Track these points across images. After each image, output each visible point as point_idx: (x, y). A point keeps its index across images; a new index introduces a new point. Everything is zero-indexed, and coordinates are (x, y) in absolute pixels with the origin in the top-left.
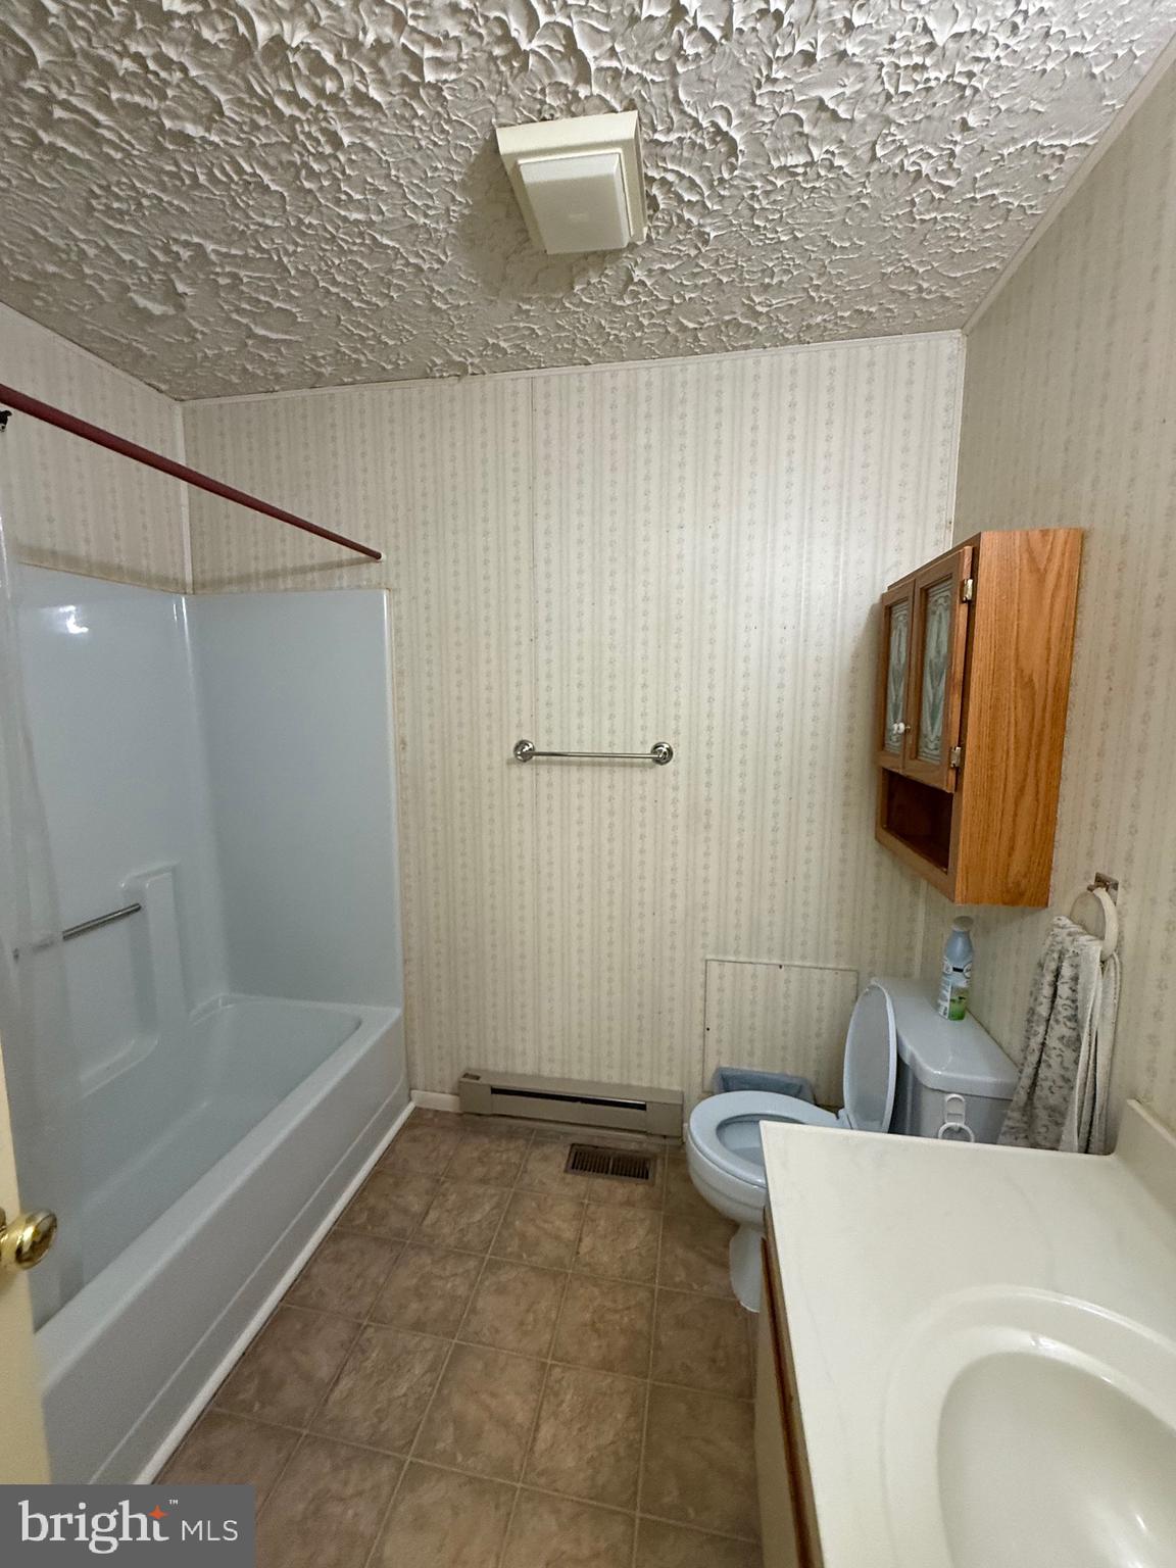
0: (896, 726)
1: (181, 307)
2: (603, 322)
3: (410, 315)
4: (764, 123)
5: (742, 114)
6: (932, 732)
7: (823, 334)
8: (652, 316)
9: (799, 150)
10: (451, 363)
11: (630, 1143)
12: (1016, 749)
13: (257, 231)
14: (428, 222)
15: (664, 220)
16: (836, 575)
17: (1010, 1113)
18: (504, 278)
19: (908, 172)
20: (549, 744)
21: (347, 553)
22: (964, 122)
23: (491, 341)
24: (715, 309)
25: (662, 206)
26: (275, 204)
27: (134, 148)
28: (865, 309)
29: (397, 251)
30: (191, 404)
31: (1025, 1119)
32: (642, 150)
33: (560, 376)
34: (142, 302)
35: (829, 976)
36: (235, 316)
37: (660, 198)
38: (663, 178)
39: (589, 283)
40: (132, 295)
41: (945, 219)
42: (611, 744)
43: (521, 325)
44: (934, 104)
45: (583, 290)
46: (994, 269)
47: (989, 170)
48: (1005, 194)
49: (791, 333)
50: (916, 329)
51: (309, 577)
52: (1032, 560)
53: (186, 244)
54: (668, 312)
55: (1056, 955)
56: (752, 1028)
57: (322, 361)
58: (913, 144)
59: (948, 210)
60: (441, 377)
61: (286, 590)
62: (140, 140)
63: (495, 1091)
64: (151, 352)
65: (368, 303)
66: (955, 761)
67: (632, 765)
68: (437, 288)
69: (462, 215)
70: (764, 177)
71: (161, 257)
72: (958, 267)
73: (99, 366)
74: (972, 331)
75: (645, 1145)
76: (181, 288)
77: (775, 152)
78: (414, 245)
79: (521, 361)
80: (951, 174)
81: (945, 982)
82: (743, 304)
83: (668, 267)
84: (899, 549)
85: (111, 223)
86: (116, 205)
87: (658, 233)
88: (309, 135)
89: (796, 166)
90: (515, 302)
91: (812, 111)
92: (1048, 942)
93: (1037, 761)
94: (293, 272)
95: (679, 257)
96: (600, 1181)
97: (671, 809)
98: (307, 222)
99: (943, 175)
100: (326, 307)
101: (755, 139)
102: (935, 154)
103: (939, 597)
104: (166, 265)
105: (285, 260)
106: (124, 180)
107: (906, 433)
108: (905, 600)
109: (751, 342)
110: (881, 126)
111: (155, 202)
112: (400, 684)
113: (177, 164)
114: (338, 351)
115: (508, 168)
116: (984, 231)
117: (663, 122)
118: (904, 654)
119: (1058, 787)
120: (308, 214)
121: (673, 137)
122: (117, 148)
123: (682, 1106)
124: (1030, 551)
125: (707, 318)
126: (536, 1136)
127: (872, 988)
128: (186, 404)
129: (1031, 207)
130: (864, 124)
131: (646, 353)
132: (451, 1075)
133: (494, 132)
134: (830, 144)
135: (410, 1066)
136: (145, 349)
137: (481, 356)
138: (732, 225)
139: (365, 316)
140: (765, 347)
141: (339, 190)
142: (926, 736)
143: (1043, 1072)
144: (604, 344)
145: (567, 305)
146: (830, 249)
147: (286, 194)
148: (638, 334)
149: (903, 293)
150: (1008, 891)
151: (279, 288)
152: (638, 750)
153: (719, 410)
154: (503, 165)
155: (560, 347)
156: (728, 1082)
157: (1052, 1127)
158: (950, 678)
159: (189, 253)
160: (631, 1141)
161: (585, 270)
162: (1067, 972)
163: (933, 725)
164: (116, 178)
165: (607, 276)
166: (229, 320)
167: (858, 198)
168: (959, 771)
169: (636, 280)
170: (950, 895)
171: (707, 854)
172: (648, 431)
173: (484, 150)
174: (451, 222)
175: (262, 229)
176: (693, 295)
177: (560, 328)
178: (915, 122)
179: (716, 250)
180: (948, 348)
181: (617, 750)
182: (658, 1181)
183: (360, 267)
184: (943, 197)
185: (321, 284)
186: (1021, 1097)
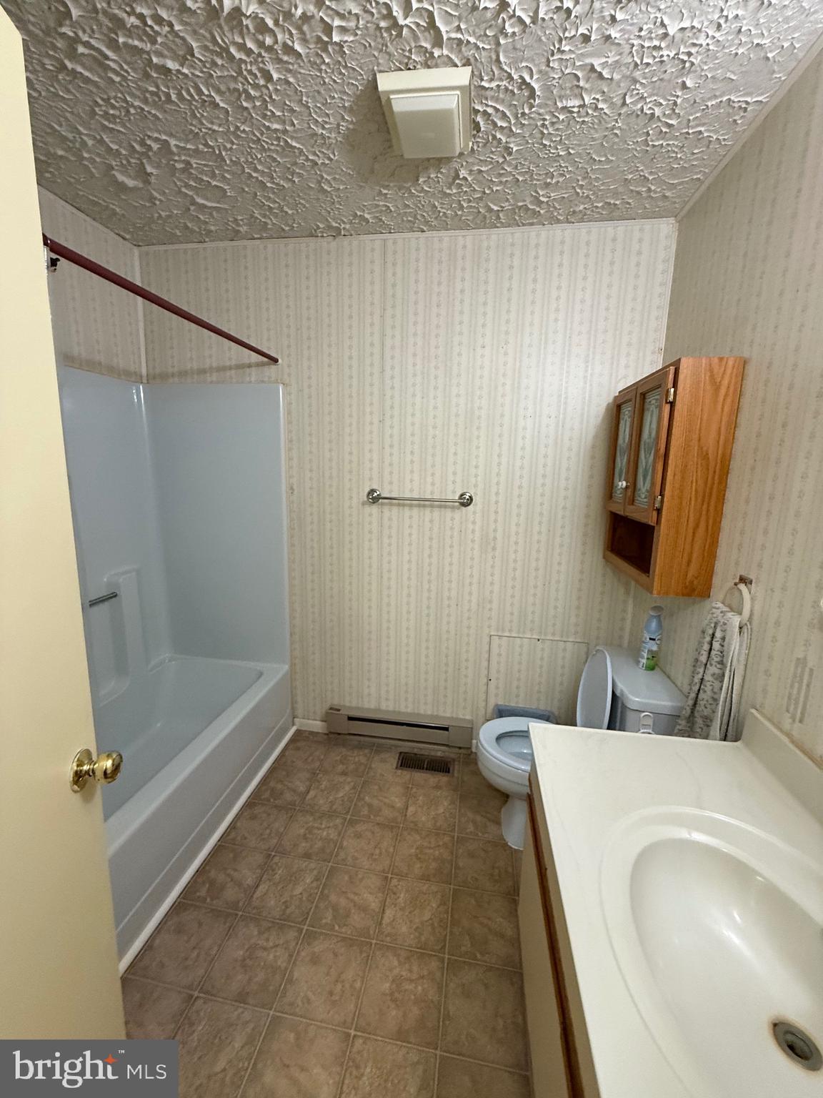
0: (620, 483)
1: (147, 182)
2: (436, 204)
3: (305, 194)
4: (554, 78)
5: (540, 72)
6: (644, 487)
7: (583, 218)
8: (470, 201)
9: (576, 96)
10: (330, 227)
11: (439, 752)
12: (696, 498)
13: (207, 133)
14: (324, 132)
15: (483, 138)
16: (585, 383)
17: (680, 722)
18: (372, 172)
19: (646, 114)
20: (391, 491)
21: (255, 357)
22: (684, 83)
23: (359, 213)
24: (513, 198)
25: (482, 129)
26: (221, 116)
27: (129, 74)
28: (612, 202)
29: (301, 151)
30: (145, 249)
31: (689, 725)
32: (473, 92)
33: (404, 239)
34: (121, 178)
35: (569, 646)
36: (184, 190)
37: (482, 124)
38: (485, 111)
39: (429, 177)
40: (114, 172)
41: (668, 145)
42: (432, 493)
43: (381, 203)
44: (666, 71)
45: (425, 182)
46: (699, 179)
47: (698, 115)
48: (708, 131)
49: (561, 215)
50: (645, 216)
51: (228, 373)
52: (712, 376)
53: (156, 140)
54: (481, 199)
55: (713, 625)
56: (519, 680)
57: (241, 223)
58: (650, 96)
59: (670, 140)
60: (322, 236)
61: (211, 382)
62: (134, 70)
63: (351, 719)
64: (123, 212)
65: (277, 184)
66: (657, 505)
67: (445, 507)
68: (325, 176)
69: (348, 129)
70: (552, 114)
71: (137, 147)
72: (675, 177)
73: (85, 221)
74: (682, 220)
75: (447, 754)
76: (149, 169)
77: (560, 97)
78: (313, 147)
79: (379, 228)
80: (673, 116)
81: (645, 648)
82: (532, 195)
83: (483, 169)
84: (627, 366)
85: (106, 123)
86: (111, 112)
87: (478, 147)
88: (250, 72)
89: (574, 107)
90: (378, 188)
91: (585, 73)
92: (708, 618)
93: (709, 504)
94: (228, 162)
95: (491, 163)
96: (419, 774)
97: (471, 536)
98: (242, 129)
99: (669, 117)
100: (248, 186)
101: (547, 89)
102: (664, 103)
103: (652, 400)
104: (143, 154)
105: (224, 153)
106: (119, 95)
107: (635, 288)
108: (630, 400)
109: (535, 221)
110: (630, 83)
111: (139, 110)
112: (290, 449)
113: (157, 87)
114: (252, 216)
115: (384, 100)
116: (693, 154)
117: (488, 74)
118: (627, 436)
119: (720, 522)
120: (243, 123)
121: (493, 85)
122: (117, 74)
123: (472, 728)
124: (711, 371)
125: (507, 204)
126: (376, 747)
127: (597, 651)
128: (142, 249)
129: (724, 140)
130: (618, 83)
131: (465, 226)
132: (321, 709)
133: (375, 75)
134: (596, 93)
135: (294, 703)
136: (118, 210)
137: (351, 223)
138: (528, 143)
139: (274, 193)
140: (544, 225)
141: (266, 108)
142: (640, 490)
143: (701, 696)
144: (436, 218)
145: (413, 191)
146: (592, 161)
147: (229, 109)
148: (460, 213)
149: (638, 193)
150: (686, 587)
151: (217, 172)
152: (450, 497)
153: (511, 267)
154: (380, 98)
155: (405, 219)
156: (501, 713)
157: (705, 728)
158: (657, 451)
159: (158, 146)
160: (437, 751)
161: (427, 168)
162: (718, 634)
163: (644, 484)
164: (114, 94)
165: (441, 173)
166: (180, 192)
167: (613, 130)
168: (659, 511)
169: (461, 177)
170: (649, 589)
171: (493, 567)
172: (463, 280)
173: (366, 88)
174: (339, 133)
175: (210, 132)
176: (498, 188)
177: (407, 206)
178: (652, 82)
179: (517, 159)
180: (666, 230)
181: (436, 496)
182: (456, 775)
183: (275, 160)
184: (668, 131)
185: (247, 170)
186: (687, 712)
